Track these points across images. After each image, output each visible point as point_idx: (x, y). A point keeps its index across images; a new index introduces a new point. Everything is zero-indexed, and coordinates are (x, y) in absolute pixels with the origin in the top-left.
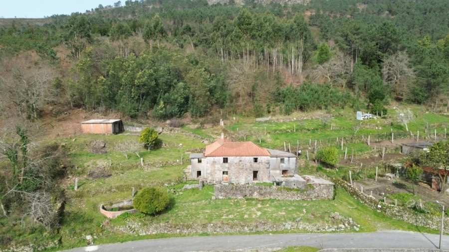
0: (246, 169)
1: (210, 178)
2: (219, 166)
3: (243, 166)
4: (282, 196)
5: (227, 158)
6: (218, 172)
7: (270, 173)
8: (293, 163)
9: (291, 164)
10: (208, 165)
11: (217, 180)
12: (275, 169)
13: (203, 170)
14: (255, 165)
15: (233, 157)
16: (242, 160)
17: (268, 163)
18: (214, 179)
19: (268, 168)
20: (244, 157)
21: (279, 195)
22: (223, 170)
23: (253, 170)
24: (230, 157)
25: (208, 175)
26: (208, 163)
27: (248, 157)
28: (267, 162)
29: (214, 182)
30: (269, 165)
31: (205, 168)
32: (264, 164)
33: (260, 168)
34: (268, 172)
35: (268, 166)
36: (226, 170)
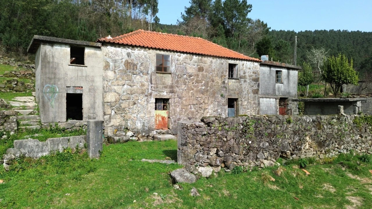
0: (214, 94)
1: (117, 121)
2: (144, 79)
3: (206, 85)
4: (363, 142)
5: (165, 58)
6: (142, 100)
7: (259, 104)
8: (294, 83)
9: (291, 84)
10: (110, 74)
11: (139, 125)
12: (267, 95)
13: (93, 90)
14: (232, 83)
15: (183, 56)
16: (205, 66)
17: (256, 80)
18: (129, 124)
19: (256, 92)
20: (208, 60)
21: (356, 142)
22: (156, 94)
23: (227, 96)
24: (176, 55)
25: (109, 111)
26: (107, 67)
27: (218, 61)
28: (254, 77)
29: (130, 134)
30: (258, 86)
31: (99, 83)
32: (248, 81)
33: (240, 92)
34: (257, 102)
35: (255, 88)
36: (165, 95)
